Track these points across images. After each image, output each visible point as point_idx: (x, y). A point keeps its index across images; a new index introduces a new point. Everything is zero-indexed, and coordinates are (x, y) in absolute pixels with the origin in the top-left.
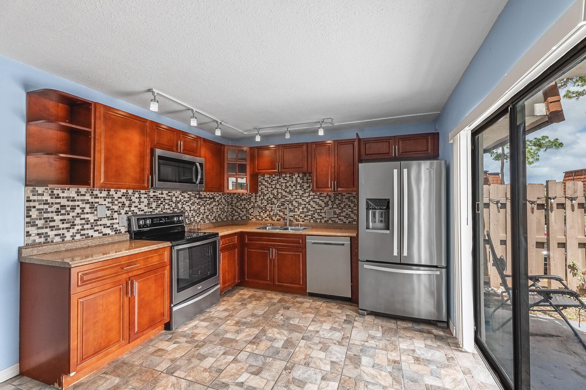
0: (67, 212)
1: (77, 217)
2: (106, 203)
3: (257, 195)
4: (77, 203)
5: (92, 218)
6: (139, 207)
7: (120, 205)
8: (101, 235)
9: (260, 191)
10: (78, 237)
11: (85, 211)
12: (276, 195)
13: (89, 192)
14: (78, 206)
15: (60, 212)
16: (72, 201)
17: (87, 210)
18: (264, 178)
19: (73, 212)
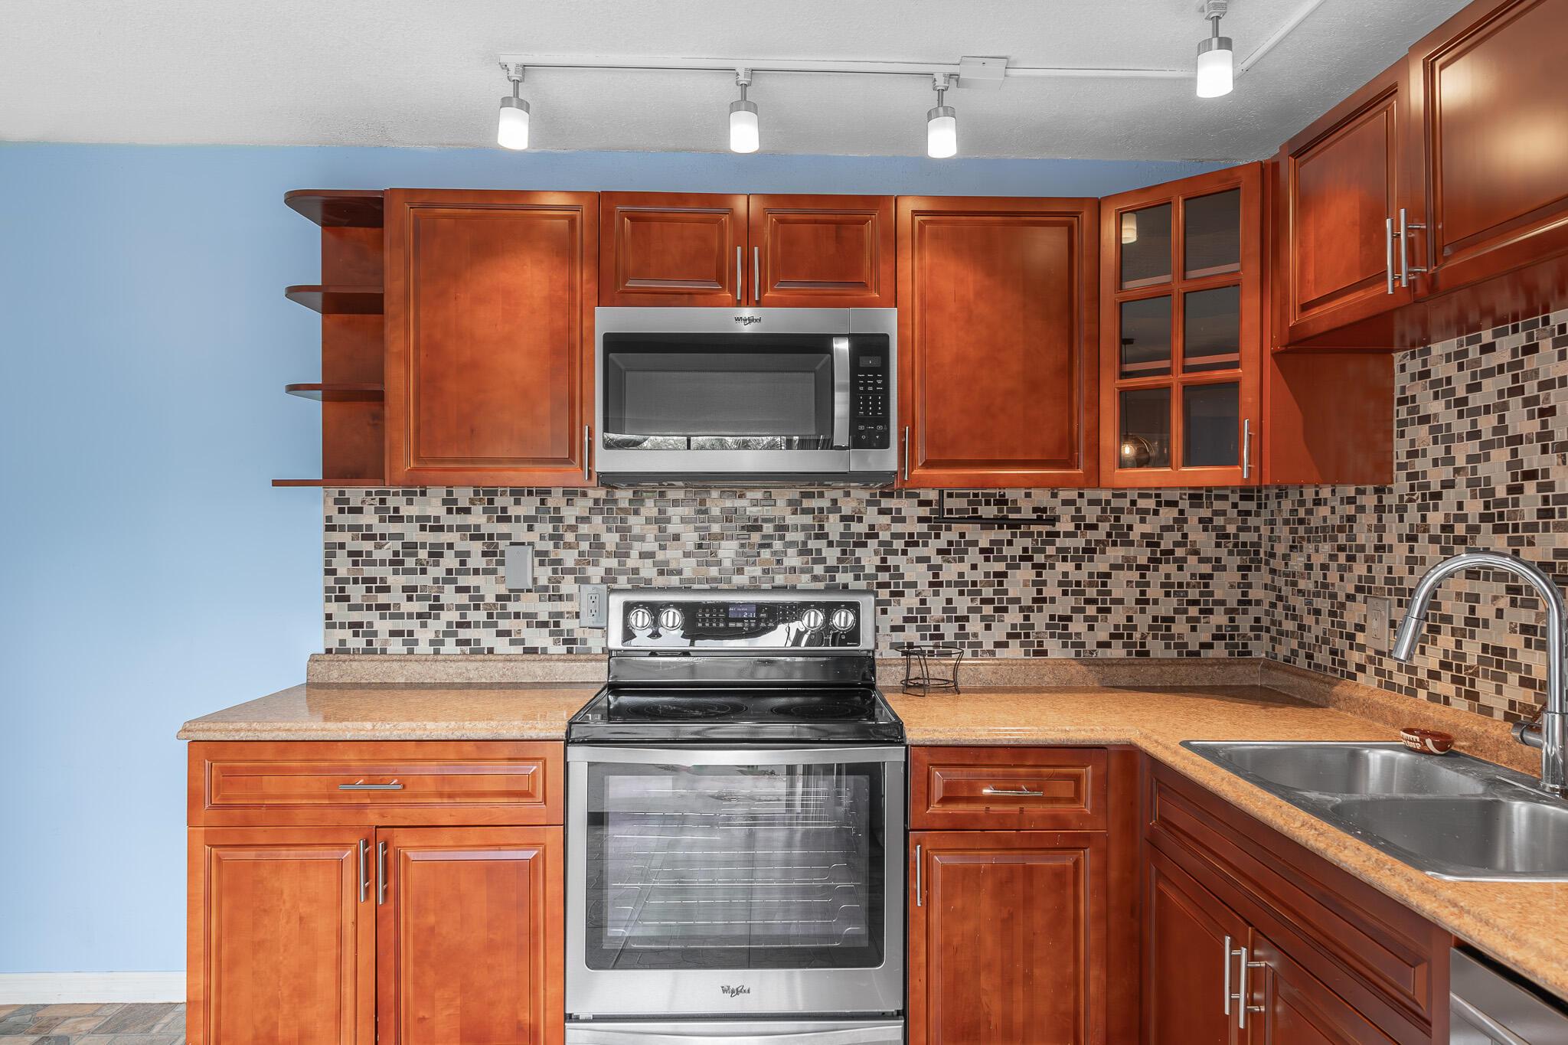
0: (421, 565)
1: (446, 581)
2: (533, 537)
3: (1387, 499)
4: (444, 537)
5: (490, 589)
6: (660, 556)
7: (585, 546)
8: (519, 650)
9: (1402, 467)
10: (450, 647)
11: (471, 563)
12: (1501, 493)
13: (481, 499)
14: (450, 546)
15: (402, 563)
16: (433, 529)
17: (476, 561)
18: (1425, 363)
19: (437, 564)
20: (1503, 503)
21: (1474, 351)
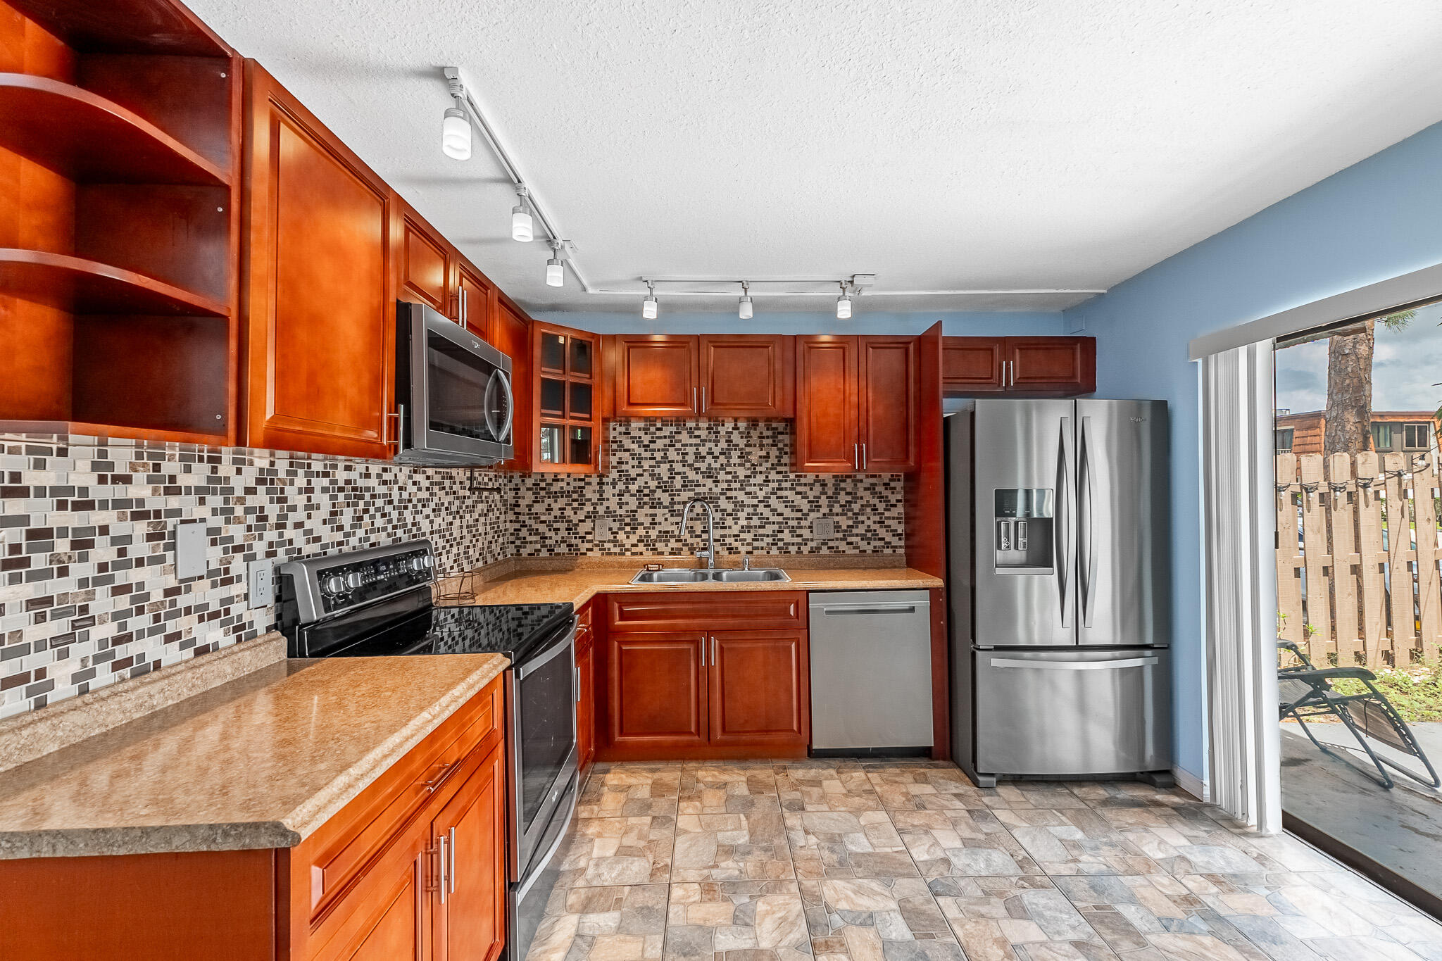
0: (60, 562)
1: (98, 582)
2: (204, 512)
3: (605, 480)
4: (97, 518)
5: (154, 581)
7: (251, 520)
8: (189, 653)
9: (613, 467)
11: (133, 552)
13: (144, 465)
14: (104, 530)
15: (25, 562)
16: (78, 506)
17: (139, 548)
18: (627, 429)
19: (83, 558)
20: (667, 482)
21: (652, 429)
